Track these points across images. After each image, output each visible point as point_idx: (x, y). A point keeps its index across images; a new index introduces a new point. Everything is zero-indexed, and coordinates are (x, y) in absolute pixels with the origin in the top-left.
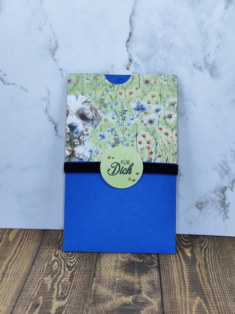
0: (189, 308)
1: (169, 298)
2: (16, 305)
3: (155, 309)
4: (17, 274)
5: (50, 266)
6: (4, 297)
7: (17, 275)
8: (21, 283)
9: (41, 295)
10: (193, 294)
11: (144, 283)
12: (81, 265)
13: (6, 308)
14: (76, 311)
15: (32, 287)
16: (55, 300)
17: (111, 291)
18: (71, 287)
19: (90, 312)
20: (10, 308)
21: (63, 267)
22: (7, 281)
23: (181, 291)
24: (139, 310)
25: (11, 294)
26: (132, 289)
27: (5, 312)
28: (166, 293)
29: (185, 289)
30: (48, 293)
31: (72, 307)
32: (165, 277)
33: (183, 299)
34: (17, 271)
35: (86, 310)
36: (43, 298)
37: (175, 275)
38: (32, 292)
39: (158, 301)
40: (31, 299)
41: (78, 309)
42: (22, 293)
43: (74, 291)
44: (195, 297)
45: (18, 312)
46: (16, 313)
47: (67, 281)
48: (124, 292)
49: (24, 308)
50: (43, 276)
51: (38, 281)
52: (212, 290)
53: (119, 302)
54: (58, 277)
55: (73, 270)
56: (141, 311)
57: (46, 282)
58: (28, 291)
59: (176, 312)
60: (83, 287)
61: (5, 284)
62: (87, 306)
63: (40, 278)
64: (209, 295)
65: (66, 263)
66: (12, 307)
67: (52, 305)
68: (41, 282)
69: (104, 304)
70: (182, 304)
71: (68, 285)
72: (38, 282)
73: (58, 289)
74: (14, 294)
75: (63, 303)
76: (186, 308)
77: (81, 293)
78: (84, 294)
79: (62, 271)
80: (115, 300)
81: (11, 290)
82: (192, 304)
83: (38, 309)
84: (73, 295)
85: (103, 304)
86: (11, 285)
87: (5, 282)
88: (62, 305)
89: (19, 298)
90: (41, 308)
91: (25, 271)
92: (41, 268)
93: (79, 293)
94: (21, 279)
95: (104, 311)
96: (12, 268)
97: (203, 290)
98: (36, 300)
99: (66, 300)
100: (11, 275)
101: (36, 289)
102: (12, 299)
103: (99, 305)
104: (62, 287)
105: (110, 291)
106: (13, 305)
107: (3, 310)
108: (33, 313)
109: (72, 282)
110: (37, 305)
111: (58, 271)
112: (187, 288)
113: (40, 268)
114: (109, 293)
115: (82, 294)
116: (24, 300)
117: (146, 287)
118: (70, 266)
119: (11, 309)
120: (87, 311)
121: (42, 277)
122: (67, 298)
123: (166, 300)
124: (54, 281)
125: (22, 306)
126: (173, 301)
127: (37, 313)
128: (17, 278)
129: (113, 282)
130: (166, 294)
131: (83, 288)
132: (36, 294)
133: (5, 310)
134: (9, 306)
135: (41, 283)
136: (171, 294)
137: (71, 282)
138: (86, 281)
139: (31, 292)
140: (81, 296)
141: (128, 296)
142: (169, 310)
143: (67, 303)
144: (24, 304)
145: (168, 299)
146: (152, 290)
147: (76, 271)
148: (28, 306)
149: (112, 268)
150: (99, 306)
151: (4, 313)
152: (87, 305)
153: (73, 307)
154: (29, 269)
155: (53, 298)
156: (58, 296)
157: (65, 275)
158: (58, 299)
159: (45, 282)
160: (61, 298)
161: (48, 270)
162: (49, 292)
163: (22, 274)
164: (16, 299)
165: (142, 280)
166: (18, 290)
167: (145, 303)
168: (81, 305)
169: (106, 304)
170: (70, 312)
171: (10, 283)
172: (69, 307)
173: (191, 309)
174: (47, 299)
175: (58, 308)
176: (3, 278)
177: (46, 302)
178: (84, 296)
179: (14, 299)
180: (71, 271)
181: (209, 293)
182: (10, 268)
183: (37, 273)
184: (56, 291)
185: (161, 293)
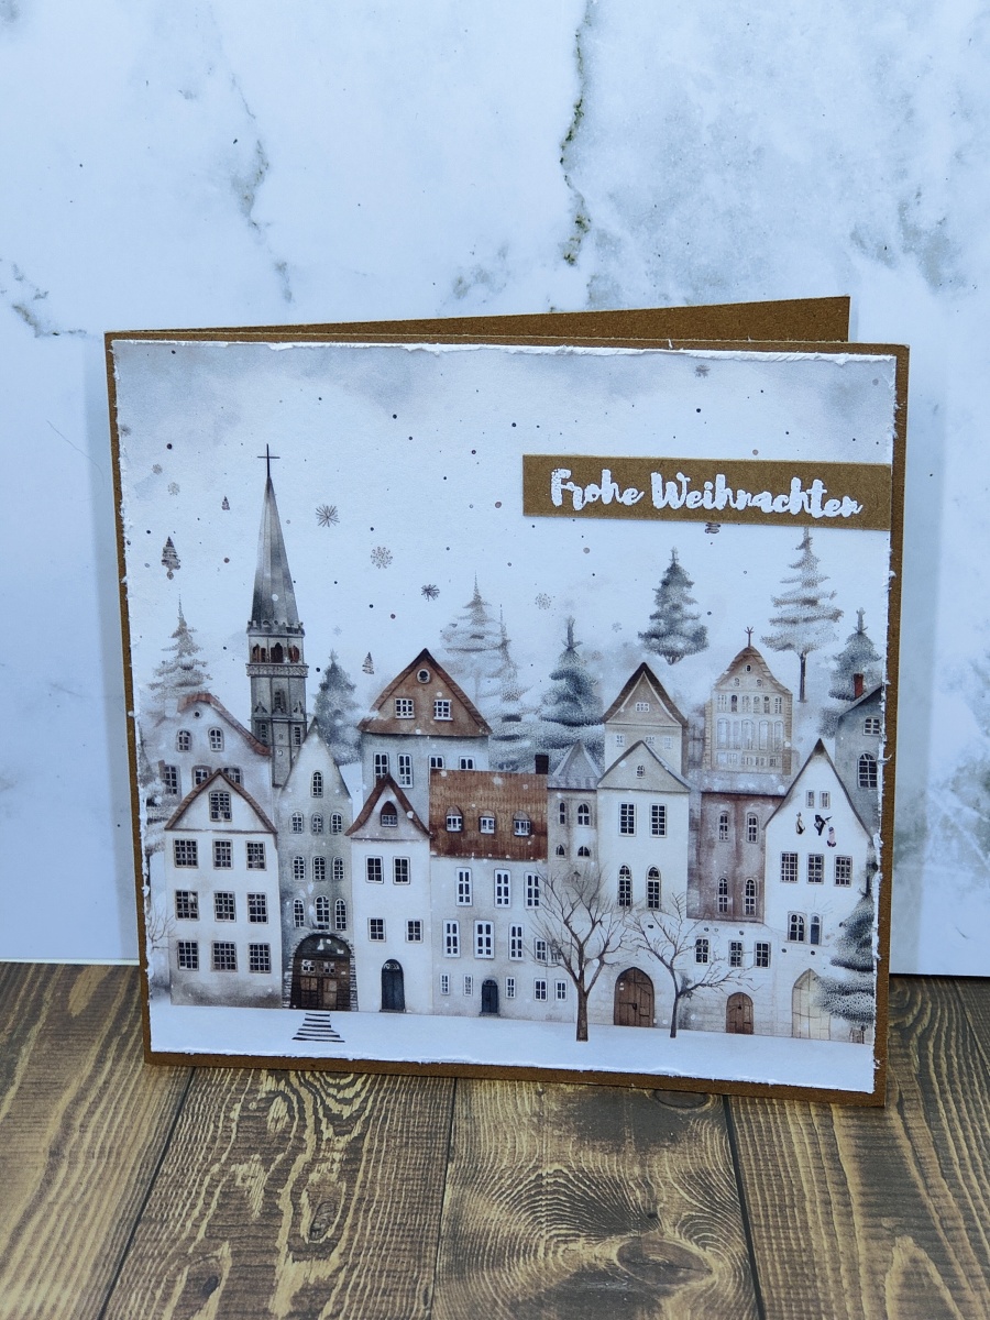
0: (869, 1285)
1: (779, 1244)
2: (119, 1282)
3: (721, 1289)
4: (115, 1150)
5: (254, 1120)
6: (62, 1249)
7: (114, 1154)
8: (135, 1189)
9: (224, 1239)
10: (881, 1226)
11: (665, 1184)
12: (387, 1110)
13: (77, 1297)
14: (382, 1302)
15: (184, 1205)
16: (287, 1257)
17: (527, 1217)
18: (353, 1203)
19: (440, 1304)
20: (91, 1295)
21: (310, 1122)
22: (73, 1182)
23: (829, 1214)
24: (655, 1296)
25: (96, 1237)
26: (614, 1206)
27: (72, 1311)
28: (763, 1223)
29: (848, 1204)
30: (254, 1230)
31: (361, 1285)
32: (756, 1155)
33: (841, 1248)
34: (115, 1141)
35: (421, 1298)
36: (232, 1253)
37: (797, 1149)
38: (183, 1226)
39: (734, 1258)
40: (187, 1259)
41: (389, 1295)
42: (140, 1231)
43: (365, 1218)
44: (891, 1237)
45: (131, 1313)
46: (120, 1315)
47: (333, 1177)
48: (585, 1223)
49: (153, 1293)
50: (228, 1158)
51: (207, 1179)
52: (964, 1207)
53: (563, 1264)
54: (294, 1161)
55: (355, 1133)
56: (662, 1301)
57: (241, 1184)
58: (166, 1220)
59: (812, 1300)
60: (405, 1203)
61: (66, 1193)
62: (425, 1281)
63: (216, 1168)
64: (950, 1229)
65: (323, 1102)
66: (100, 1289)
67: (277, 1277)
68: (221, 1184)
69: (500, 1272)
70: (836, 1270)
71: (338, 1193)
72: (206, 1183)
73: (297, 1214)
74: (108, 1234)
75: (321, 1270)
76: (855, 1282)
77: (396, 1227)
78: (411, 1233)
79: (309, 1135)
80: (546, 1254)
81: (93, 1219)
82: (879, 1267)
83: (215, 1297)
84: (363, 1235)
85: (497, 1273)
86: (91, 1198)
87: (63, 1186)
88: (317, 1278)
89: (131, 1253)
90: (227, 1295)
91: (147, 1138)
92: (217, 1127)
93: (387, 1229)
94: (131, 1174)
95: (500, 1302)
96: (90, 1130)
97: (924, 1207)
98: (205, 1259)
99: (335, 1255)
100: (87, 1158)
101: (202, 1215)
102: (98, 1258)
103: (478, 1278)
104: (312, 1203)
105: (523, 1217)
106: (106, 1281)
107: (62, 1305)
108: (193, 1314)
109: (355, 1182)
110: (210, 1279)
111: (291, 1136)
112: (855, 1200)
113: (212, 1126)
114: (517, 1228)
115: (401, 1233)
116: (154, 1261)
117: (674, 1198)
118: (339, 1117)
119: (95, 1299)
120: (428, 1301)
121: (223, 1161)
122: (336, 1250)
123: (767, 1252)
124: (278, 1179)
125: (146, 1285)
126: (796, 1258)
127: (213, 1316)
128: (115, 1168)
129: (531, 1181)
130: (765, 1226)
131: (404, 1207)
132: (201, 1235)
133: (74, 1306)
134: (87, 1286)
135: (220, 1187)
136: (788, 1228)
137: (352, 1181)
138: (413, 1179)
139: (179, 1225)
140: (399, 1239)
141: (600, 1238)
142: (783, 1296)
143: (339, 1269)
144: (154, 1275)
145: (775, 1247)
146: (705, 1212)
147: (368, 1136)
148: (171, 1284)
149: (525, 1120)
150: (479, 1282)
151: (69, 1317)
152: (426, 1279)
153: (365, 1287)
154: (165, 1132)
155: (277, 1251)
156: (298, 1243)
157: (322, 1154)
158: (299, 1251)
159: (238, 1182)
160: (312, 1248)
161: (247, 1134)
162: (259, 1226)
163: (136, 1151)
164: (119, 1256)
165: (656, 1169)
166: (121, 1221)
167: (677, 1267)
168: (400, 1278)
169: (510, 1270)
170: (355, 1306)
171: (87, 1189)
172: (350, 1286)
173: (877, 1287)
174: (250, 1256)
175: (301, 1290)
176: (52, 1168)
177: (250, 1266)
178: (409, 1240)
179: (108, 1255)
180: (346, 1136)
181: (953, 1219)
182: (82, 1126)
183: (202, 1148)
184: (286, 1221)
185: (741, 1223)
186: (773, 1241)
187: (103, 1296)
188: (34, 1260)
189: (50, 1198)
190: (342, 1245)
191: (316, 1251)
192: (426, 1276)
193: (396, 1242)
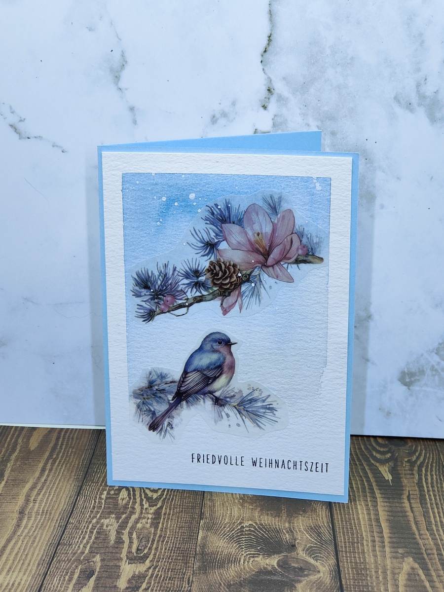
0: (391, 579)
1: (351, 560)
2: (49, 572)
3: (324, 580)
4: (49, 512)
5: (113, 499)
6: (24, 557)
7: (48, 514)
8: (57, 529)
9: (97, 553)
10: (398, 552)
11: (300, 531)
12: (173, 496)
13: (30, 579)
14: (169, 583)
15: (80, 537)
16: (126, 562)
17: (236, 546)
18: (157, 538)
19: (195, 585)
20: (36, 578)
21: (138, 500)
22: (29, 526)
23: (374, 546)
24: (294, 583)
25: (39, 552)
26: (276, 541)
27: (27, 585)
28: (344, 550)
29: (383, 542)
30: (111, 549)
31: (159, 575)
32: (342, 519)
33: (379, 562)
34: (49, 508)
35: (187, 582)
36: (101, 559)
37: (361, 516)
38: (79, 547)
39: (330, 566)
40: (78, 561)
41: (172, 580)
42: (59, 549)
43: (162, 545)
44: (403, 558)
45: (54, 586)
46: (49, 587)
47: (148, 526)
48: (262, 549)
49: (64, 578)
50: (100, 516)
51: (91, 526)
52: (436, 544)
53: (252, 567)
54: (130, 518)
55: (159, 506)
56: (296, 585)
57: (106, 529)
58: (71, 545)
59: (365, 586)
60: (180, 538)
61: (26, 531)
62: (188, 574)
63: (94, 521)
64: (430, 554)
65: (144, 491)
66: (40, 575)
67: (121, 571)
68: (97, 528)
69: (223, 570)
70: (377, 572)
71: (150, 533)
72: (90, 528)
73: (131, 542)
74: (44, 550)
75: (141, 568)
76: (385, 578)
77: (176, 549)
79: (137, 506)
80: (244, 563)
81: (38, 543)
82: (397, 571)
83: (93, 579)
84: (161, 552)
85: (221, 571)
86: (38, 534)
87: (24, 528)
88: (139, 572)
89: (55, 559)
90: (98, 579)
91: (63, 506)
92: (95, 502)
93: (172, 550)
94: (56, 523)
95: (222, 584)
96: (38, 502)
97: (418, 544)
98: (88, 562)
99: (148, 561)
100: (36, 515)
101: (88, 542)
102: (40, 561)
103: (213, 573)
104: (138, 538)
105: (234, 545)
106: (43, 572)
107: (23, 582)
108: (82, 587)
109: (158, 528)
110: (90, 571)
111: (129, 506)
112: (387, 540)
113: (93, 502)
114: (231, 550)
115: (178, 552)
116: (65, 563)
117: (304, 538)
118: (151, 498)
119: (38, 580)
120: (190, 583)
121: (98, 517)
122: (148, 559)
123: (345, 563)
124: (123, 526)
125: (61, 573)
126: (359, 566)
127: (91, 589)
128: (49, 520)
129: (238, 529)
130: (345, 552)
131: (180, 540)
132: (87, 551)
133: (28, 583)
134: (34, 574)
135: (96, 530)
136: (355, 553)
137: (156, 528)
138: (184, 527)
139: (77, 547)
140: (177, 555)
141: (269, 555)
142: (352, 583)
143: (150, 568)
144: (65, 569)
145: (349, 561)
146: (317, 544)
147: (164, 507)
148: (73, 573)
149: (236, 501)
150: (213, 575)
151: (25, 589)
152: (189, 573)
153: (161, 576)
154: (72, 504)
155: (121, 559)
156: (131, 555)
157: (143, 515)
158: (131, 559)
159: (105, 527)
160: (138, 558)
161: (109, 506)
162: (113, 547)
163: (59, 512)
164: (49, 560)
165: (296, 525)
166: (51, 544)
167: (304, 569)
168: (177, 572)
169: (227, 570)
170: (156, 585)
171: (35, 529)
172: (154, 576)
173: (395, 580)
174: (109, 561)
175: (132, 577)
176: (20, 520)
177: (109, 566)
178: (182, 555)
179: (44, 560)
180: (154, 507)
181: (431, 550)
182: (34, 500)
183: (88, 512)
184: (126, 545)
185: (334, 550)
186: (348, 558)
187: (41, 578)
188: (11, 562)
189: (19, 533)
190: (151, 557)
191: (139, 559)
192: (189, 571)
193: (176, 556)
